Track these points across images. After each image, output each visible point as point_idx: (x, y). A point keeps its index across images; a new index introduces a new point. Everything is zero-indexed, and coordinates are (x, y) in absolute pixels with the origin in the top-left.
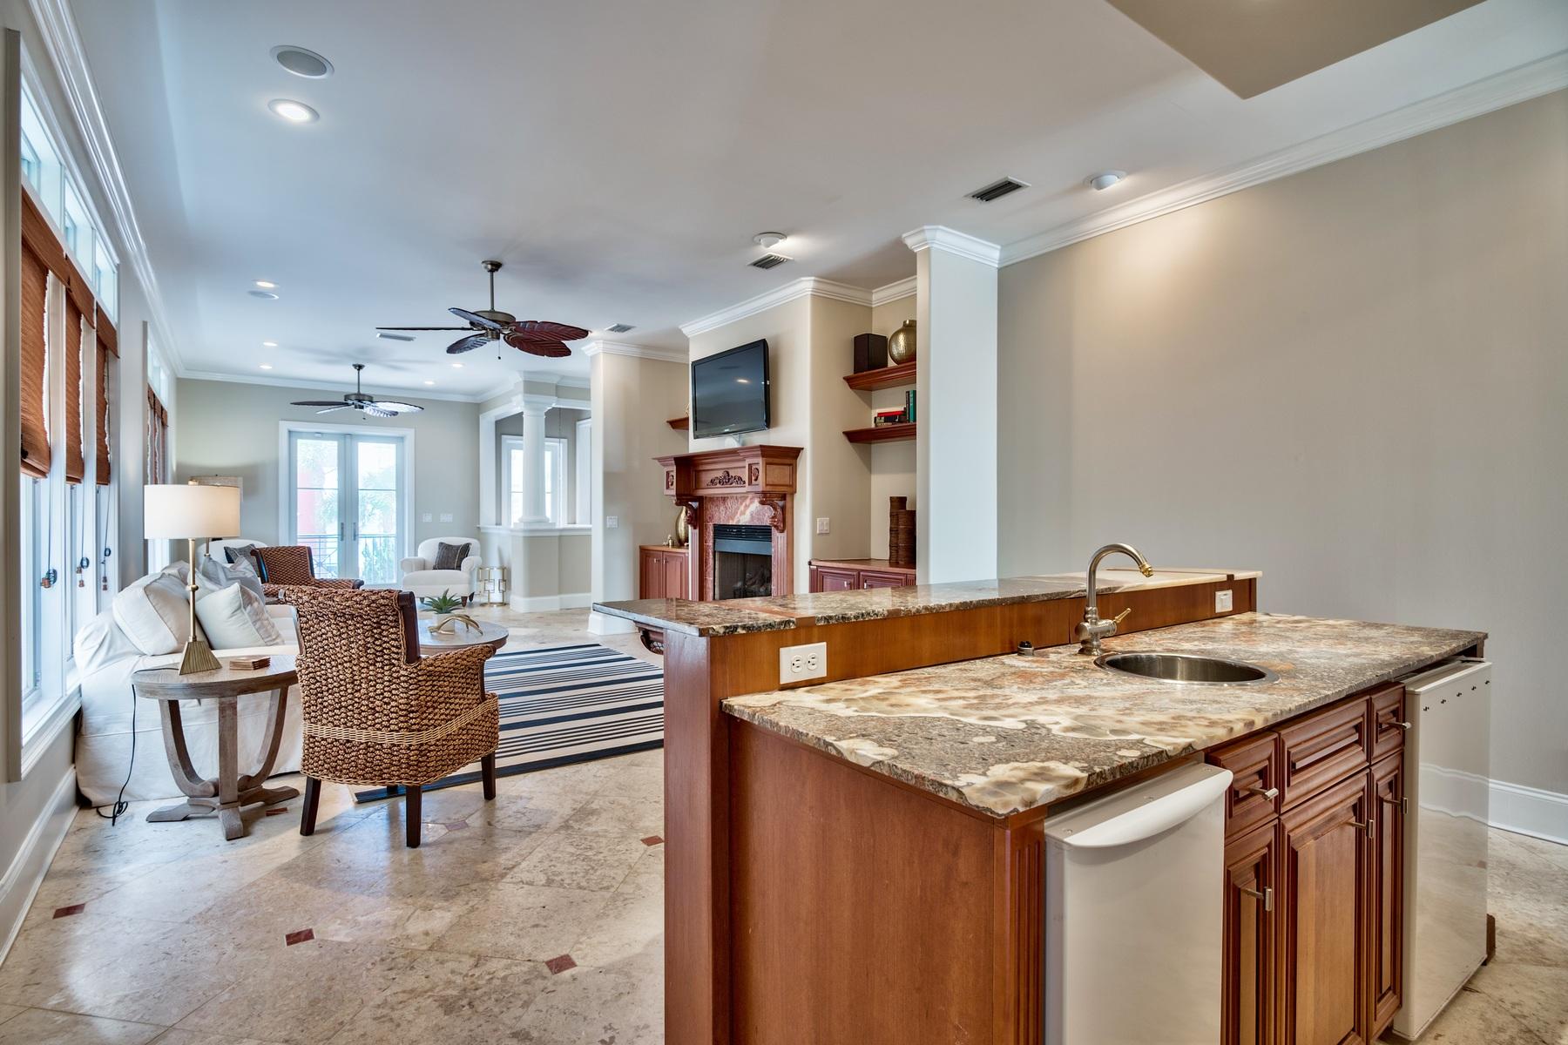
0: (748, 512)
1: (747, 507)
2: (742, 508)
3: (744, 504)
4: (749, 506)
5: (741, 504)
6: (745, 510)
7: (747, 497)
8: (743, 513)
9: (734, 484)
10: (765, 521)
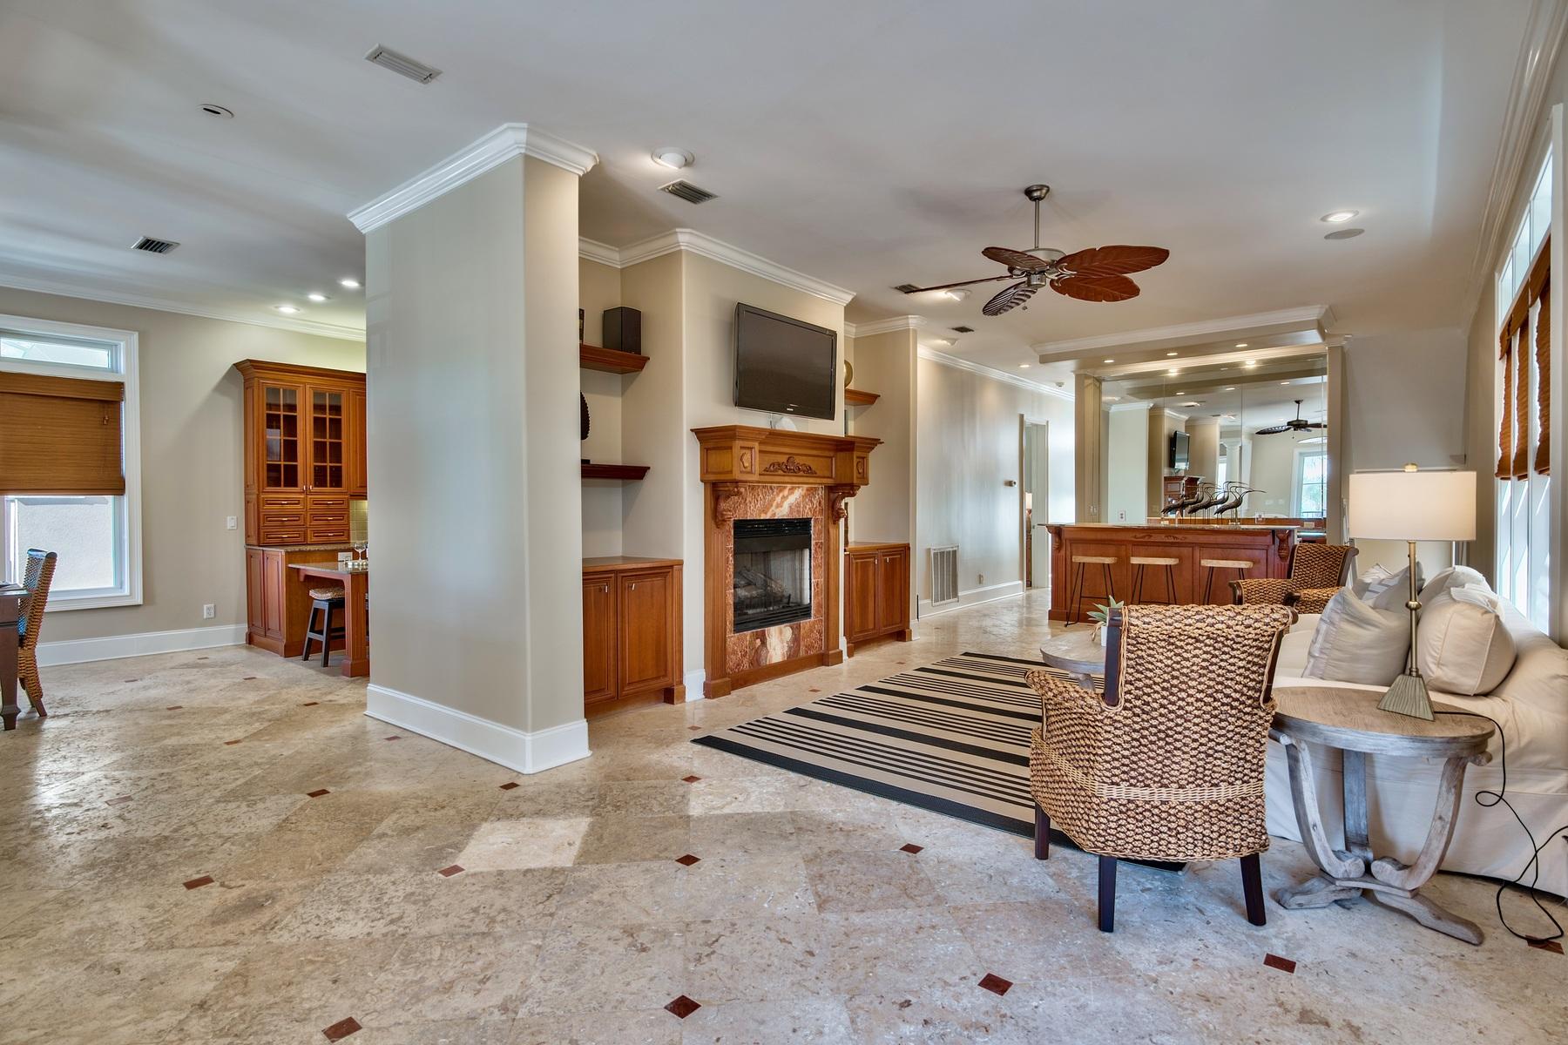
0: (786, 505)
1: (784, 498)
2: (778, 499)
3: (781, 495)
4: (787, 496)
5: (778, 494)
6: (782, 502)
7: (785, 488)
8: (779, 506)
9: (801, 473)
10: (807, 514)
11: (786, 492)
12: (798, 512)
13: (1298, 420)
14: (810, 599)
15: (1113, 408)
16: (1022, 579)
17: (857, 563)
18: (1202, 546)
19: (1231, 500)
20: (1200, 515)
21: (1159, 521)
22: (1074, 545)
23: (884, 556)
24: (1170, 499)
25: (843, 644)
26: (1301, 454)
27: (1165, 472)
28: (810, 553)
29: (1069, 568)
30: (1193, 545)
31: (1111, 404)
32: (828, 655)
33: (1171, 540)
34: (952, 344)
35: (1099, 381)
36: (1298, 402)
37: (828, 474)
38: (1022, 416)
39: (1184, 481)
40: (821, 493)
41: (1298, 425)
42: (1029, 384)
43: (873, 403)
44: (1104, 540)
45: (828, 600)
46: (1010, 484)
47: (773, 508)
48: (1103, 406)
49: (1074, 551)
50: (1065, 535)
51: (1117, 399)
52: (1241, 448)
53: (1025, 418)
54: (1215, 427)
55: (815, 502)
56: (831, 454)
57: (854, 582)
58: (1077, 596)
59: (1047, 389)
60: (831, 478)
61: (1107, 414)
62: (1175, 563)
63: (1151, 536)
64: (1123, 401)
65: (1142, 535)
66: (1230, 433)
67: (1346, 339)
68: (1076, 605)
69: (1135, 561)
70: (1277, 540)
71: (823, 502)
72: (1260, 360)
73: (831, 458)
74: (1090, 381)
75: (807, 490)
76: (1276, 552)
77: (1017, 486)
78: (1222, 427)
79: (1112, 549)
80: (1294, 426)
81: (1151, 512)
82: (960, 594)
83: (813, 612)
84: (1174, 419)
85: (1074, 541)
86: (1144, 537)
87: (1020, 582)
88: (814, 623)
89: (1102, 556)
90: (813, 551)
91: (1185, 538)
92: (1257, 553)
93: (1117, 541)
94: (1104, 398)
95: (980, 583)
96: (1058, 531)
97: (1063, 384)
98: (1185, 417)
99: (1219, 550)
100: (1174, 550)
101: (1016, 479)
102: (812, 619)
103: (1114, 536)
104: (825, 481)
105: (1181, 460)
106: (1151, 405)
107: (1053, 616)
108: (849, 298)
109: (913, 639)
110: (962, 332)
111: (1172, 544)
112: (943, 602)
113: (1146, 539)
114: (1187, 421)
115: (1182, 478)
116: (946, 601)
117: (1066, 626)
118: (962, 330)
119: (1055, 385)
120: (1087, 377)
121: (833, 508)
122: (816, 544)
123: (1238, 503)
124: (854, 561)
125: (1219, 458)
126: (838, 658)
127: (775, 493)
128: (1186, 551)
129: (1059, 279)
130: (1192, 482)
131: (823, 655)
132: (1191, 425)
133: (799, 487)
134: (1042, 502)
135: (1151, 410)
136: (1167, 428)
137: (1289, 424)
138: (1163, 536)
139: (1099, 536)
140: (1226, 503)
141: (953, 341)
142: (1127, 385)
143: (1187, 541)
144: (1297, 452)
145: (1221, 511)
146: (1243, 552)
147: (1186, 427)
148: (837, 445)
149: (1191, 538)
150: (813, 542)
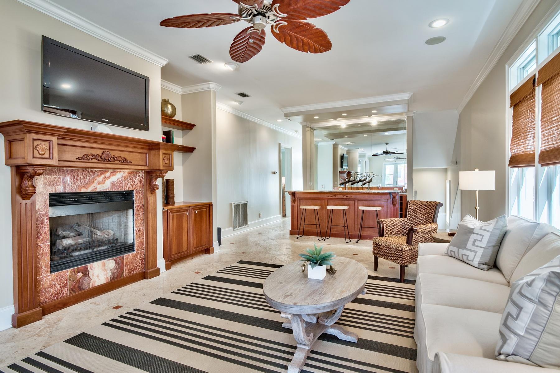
0: (108, 183)
1: (106, 178)
2: (100, 179)
3: (102, 176)
4: (109, 177)
5: (99, 176)
6: (104, 181)
8: (101, 183)
9: (117, 162)
10: (129, 188)
11: (108, 174)
12: (120, 187)
13: (387, 151)
14: (134, 239)
15: (319, 144)
16: (281, 214)
17: (173, 215)
18: (359, 200)
19: (368, 180)
20: (355, 186)
21: (338, 189)
22: (301, 200)
23: (194, 210)
24: (341, 180)
25: (161, 263)
26: (385, 164)
27: (339, 169)
28: (133, 212)
29: (299, 211)
30: (354, 200)
31: (318, 142)
32: (147, 272)
33: (345, 197)
34: (240, 104)
35: (313, 130)
36: (387, 144)
37: (144, 164)
38: (280, 144)
39: (346, 173)
40: (141, 175)
41: (387, 153)
42: (282, 130)
43: (192, 129)
44: (315, 198)
45: (147, 239)
46: (274, 173)
47: (95, 184)
48: (315, 143)
49: (301, 203)
50: (297, 196)
51: (320, 140)
52: (365, 161)
53: (281, 144)
54: (357, 153)
55: (136, 181)
56: (145, 151)
57: (172, 226)
58: (302, 223)
59: (291, 133)
60: (146, 166)
61: (317, 146)
62: (347, 208)
63: (336, 196)
64: (323, 141)
65: (332, 195)
66: (362, 156)
67: (414, 113)
68: (302, 228)
69: (329, 207)
70: (392, 197)
71: (143, 181)
72: (380, 122)
73: (146, 154)
74: (309, 129)
75: (129, 173)
76: (391, 202)
77: (277, 174)
78: (359, 154)
79: (318, 202)
80: (386, 153)
81: (334, 185)
82: (249, 223)
83: (135, 248)
84: (342, 150)
85: (301, 199)
86: (333, 196)
87: (280, 215)
88: (136, 255)
89: (314, 205)
90: (135, 211)
91: (352, 197)
92: (383, 203)
93: (321, 198)
94: (315, 139)
95: (260, 217)
96: (293, 194)
97: (298, 131)
98: (347, 149)
99: (366, 202)
100: (346, 202)
101: (277, 171)
102: (135, 252)
103: (319, 196)
104: (143, 168)
105: (345, 166)
106: (334, 143)
107: (292, 233)
108: (164, 63)
109: (215, 252)
110: (243, 96)
111: (346, 199)
112: (239, 228)
113: (334, 197)
114: (347, 151)
115: (346, 172)
116: (241, 227)
117: (297, 238)
118: (243, 95)
119: (294, 132)
120: (307, 127)
121: (150, 183)
122: (138, 206)
123: (371, 181)
124: (171, 215)
125: (359, 165)
126: (157, 273)
127: (96, 175)
128: (351, 202)
129: (277, 25)
130: (349, 173)
131: (144, 273)
132: (348, 152)
133: (121, 171)
134: (290, 180)
135: (334, 145)
136: (339, 153)
137: (384, 152)
138: (341, 196)
139: (312, 196)
140: (366, 181)
141: (241, 102)
142: (325, 132)
143: (352, 198)
144: (384, 163)
145: (363, 184)
146: (376, 203)
147: (347, 153)
148: (149, 146)
149: (354, 197)
150: (135, 205)
